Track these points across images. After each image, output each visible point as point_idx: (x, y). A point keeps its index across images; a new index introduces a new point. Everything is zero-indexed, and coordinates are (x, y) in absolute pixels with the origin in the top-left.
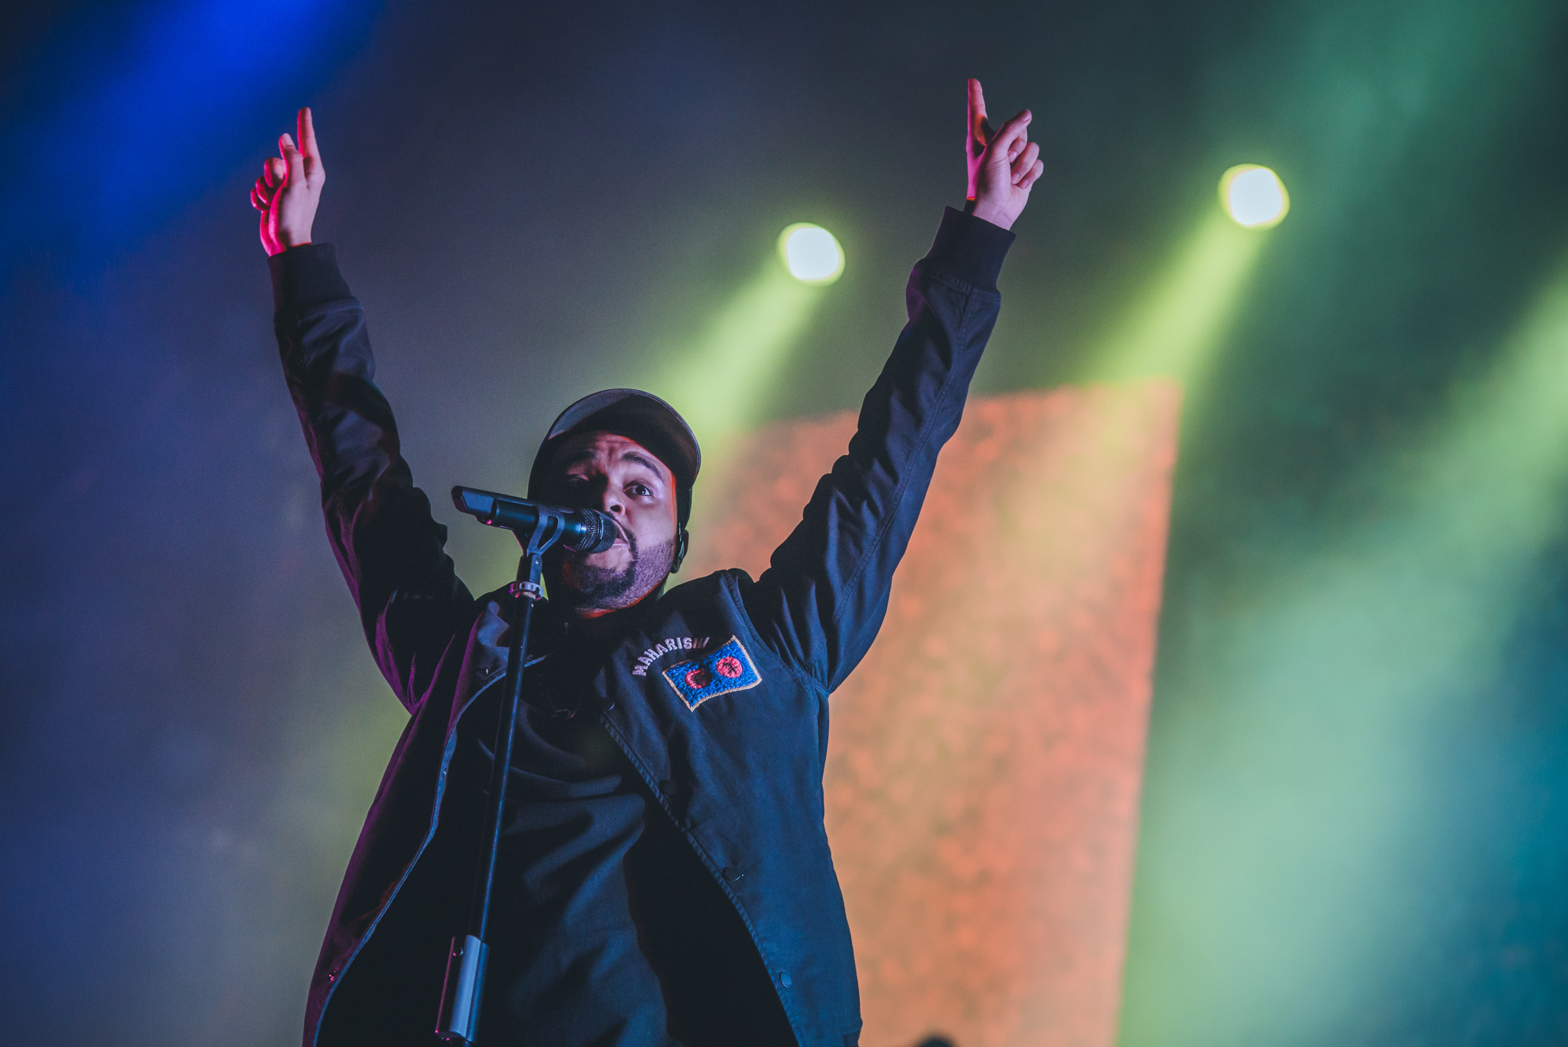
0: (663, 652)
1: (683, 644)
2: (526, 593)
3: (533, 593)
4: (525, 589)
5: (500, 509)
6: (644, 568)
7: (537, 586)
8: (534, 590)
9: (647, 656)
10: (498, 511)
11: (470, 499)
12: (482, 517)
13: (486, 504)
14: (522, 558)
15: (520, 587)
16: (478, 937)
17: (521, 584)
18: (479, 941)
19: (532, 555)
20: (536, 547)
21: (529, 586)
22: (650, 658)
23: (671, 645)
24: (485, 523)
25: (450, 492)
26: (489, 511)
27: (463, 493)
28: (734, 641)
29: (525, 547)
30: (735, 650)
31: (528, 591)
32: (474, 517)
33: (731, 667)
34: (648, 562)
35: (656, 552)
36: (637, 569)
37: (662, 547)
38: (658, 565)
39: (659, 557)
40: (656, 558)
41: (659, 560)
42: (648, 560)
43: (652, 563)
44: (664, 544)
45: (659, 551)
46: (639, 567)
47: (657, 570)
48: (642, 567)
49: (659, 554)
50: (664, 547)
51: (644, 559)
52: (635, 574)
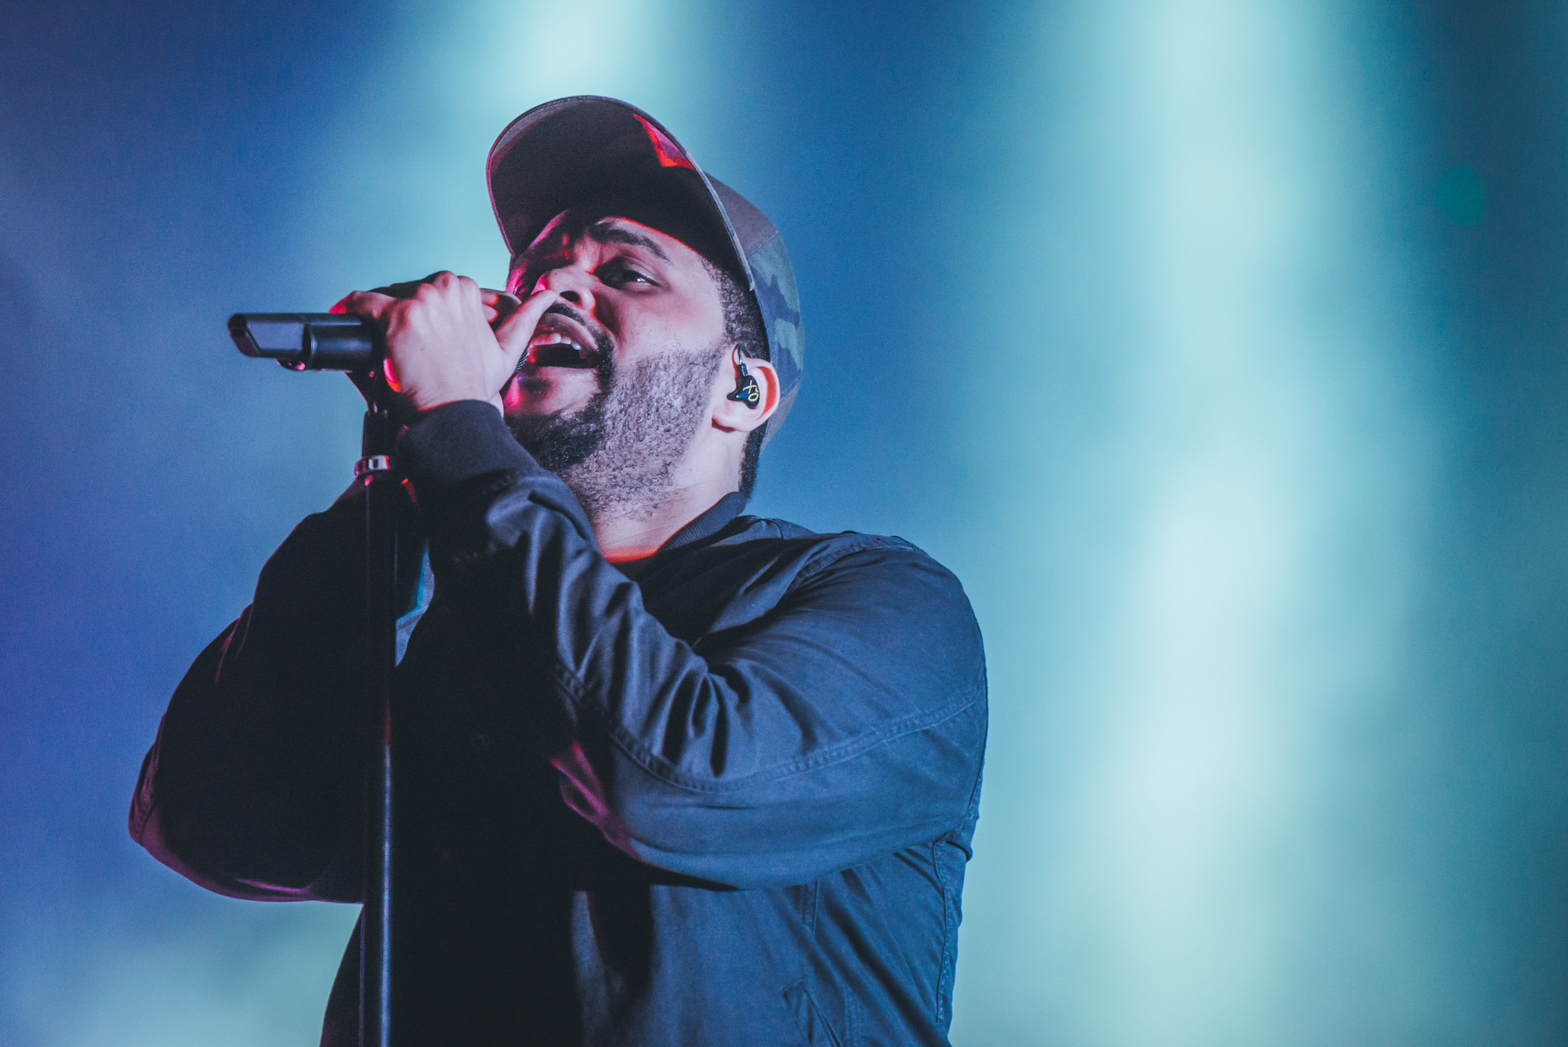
4: (380, 467)
5: (318, 342)
10: (314, 344)
11: (262, 334)
12: (289, 360)
13: (290, 337)
15: (371, 466)
21: (385, 462)
24: (293, 368)
25: (225, 326)
26: (299, 347)
27: (249, 326)
32: (275, 362)
34: (634, 389)
35: (652, 369)
36: (612, 406)
37: (664, 362)
38: (657, 396)
39: (658, 380)
40: (650, 382)
41: (658, 387)
42: (633, 386)
43: (642, 392)
44: (669, 357)
45: (655, 368)
46: (616, 402)
47: (655, 404)
48: (624, 401)
49: (657, 374)
50: (669, 361)
51: (626, 386)
52: (606, 417)
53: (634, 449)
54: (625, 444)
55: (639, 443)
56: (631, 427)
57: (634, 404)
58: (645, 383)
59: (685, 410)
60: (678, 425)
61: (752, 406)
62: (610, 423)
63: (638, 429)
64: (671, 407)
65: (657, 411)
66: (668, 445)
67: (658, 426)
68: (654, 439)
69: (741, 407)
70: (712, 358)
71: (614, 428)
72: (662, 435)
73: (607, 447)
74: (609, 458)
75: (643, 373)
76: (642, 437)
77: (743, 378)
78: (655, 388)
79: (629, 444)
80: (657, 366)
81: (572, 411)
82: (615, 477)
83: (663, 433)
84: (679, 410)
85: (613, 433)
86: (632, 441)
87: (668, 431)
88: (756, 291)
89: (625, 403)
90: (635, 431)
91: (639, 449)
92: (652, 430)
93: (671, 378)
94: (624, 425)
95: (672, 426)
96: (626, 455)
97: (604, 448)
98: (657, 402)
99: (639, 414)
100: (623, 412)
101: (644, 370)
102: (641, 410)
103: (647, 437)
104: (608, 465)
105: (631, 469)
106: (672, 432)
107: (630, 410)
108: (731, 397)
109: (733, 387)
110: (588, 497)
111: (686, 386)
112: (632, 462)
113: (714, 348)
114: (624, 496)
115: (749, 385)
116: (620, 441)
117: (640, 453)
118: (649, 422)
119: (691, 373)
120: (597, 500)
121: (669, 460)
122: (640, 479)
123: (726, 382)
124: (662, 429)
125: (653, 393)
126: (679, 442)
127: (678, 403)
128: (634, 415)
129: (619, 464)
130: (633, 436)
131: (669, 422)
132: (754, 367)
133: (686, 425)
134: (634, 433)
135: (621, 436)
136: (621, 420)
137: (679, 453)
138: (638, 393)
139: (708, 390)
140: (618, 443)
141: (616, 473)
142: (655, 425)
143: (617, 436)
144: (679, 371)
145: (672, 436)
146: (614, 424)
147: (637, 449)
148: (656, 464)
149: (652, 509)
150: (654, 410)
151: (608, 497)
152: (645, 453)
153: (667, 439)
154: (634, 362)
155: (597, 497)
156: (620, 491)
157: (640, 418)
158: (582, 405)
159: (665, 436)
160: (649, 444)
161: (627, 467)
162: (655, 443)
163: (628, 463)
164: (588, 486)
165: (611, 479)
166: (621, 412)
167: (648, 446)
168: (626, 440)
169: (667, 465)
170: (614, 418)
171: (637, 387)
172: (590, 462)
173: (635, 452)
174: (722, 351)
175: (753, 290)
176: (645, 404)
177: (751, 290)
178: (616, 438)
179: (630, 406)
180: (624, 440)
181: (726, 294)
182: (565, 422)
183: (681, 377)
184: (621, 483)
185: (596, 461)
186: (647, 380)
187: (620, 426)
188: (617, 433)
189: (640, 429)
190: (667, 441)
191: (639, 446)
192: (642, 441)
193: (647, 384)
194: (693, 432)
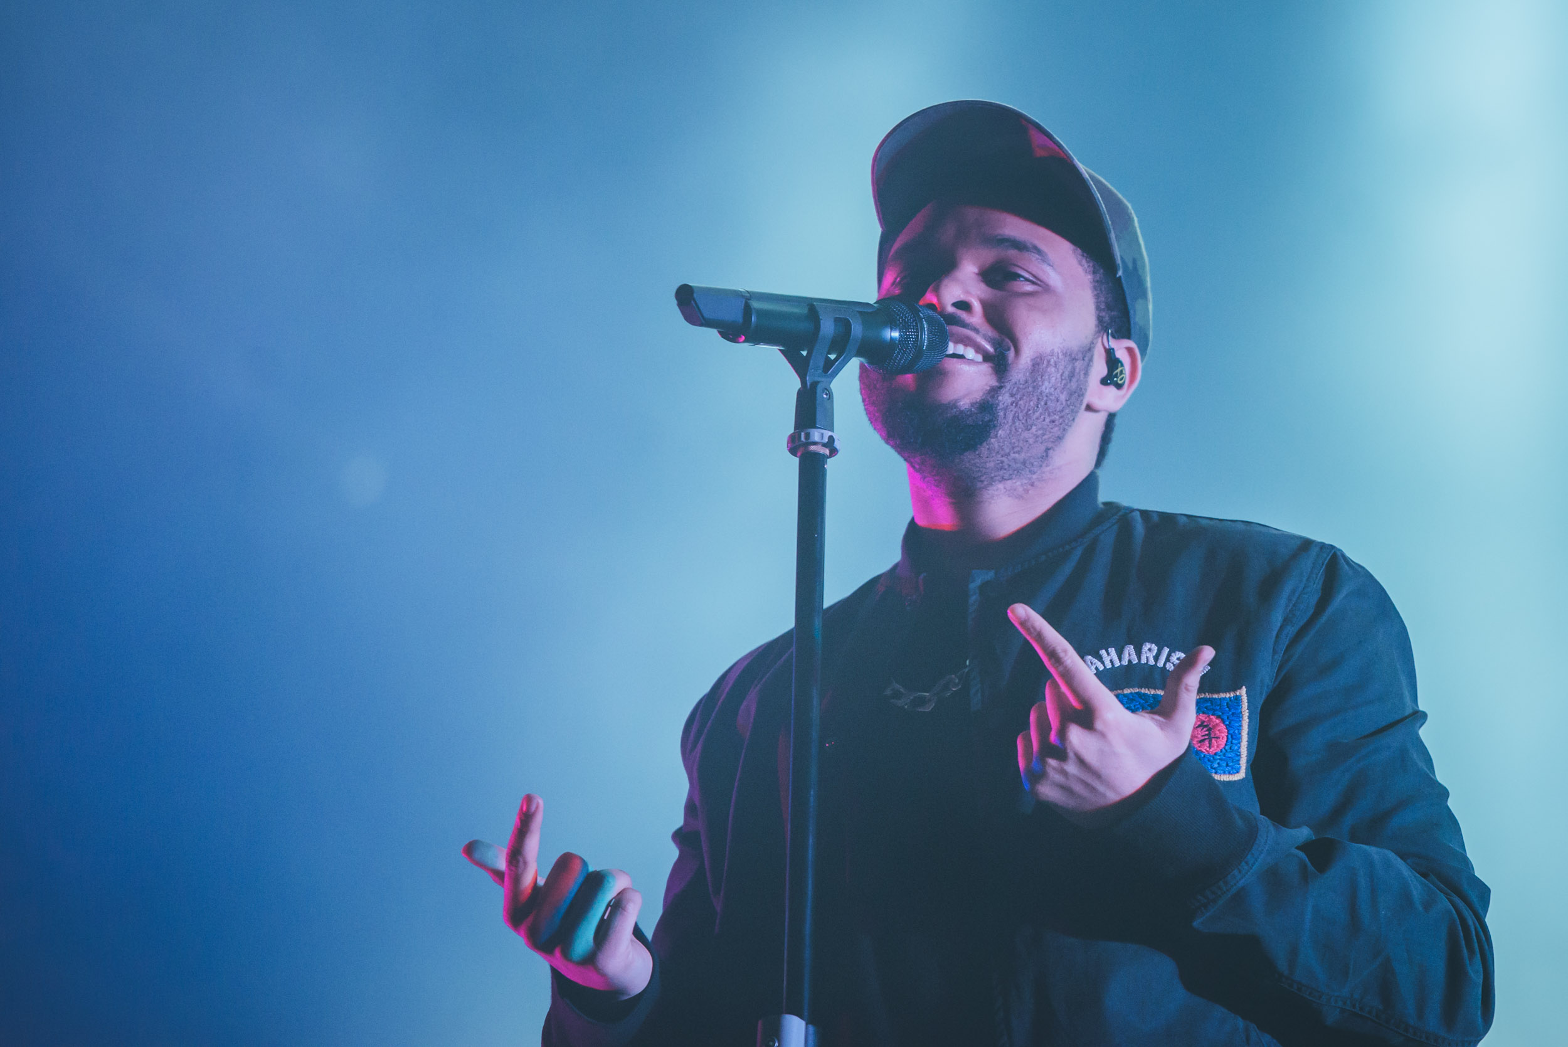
0: (1130, 661)
1: (1168, 660)
2: (813, 448)
3: (824, 445)
4: (811, 440)
6: (1018, 397)
7: (830, 433)
8: (826, 440)
9: (1100, 659)
11: (707, 305)
12: (730, 331)
13: (732, 311)
14: (799, 393)
15: (803, 439)
16: (801, 1017)
17: (803, 434)
18: (803, 1023)
19: (815, 385)
20: (820, 371)
21: (816, 435)
22: (1103, 663)
23: (1149, 652)
24: (733, 339)
26: (740, 321)
27: (695, 297)
28: (1241, 696)
29: (802, 375)
30: (1233, 711)
31: (815, 443)
33: (1209, 735)
34: (1027, 384)
35: (1045, 365)
36: (1004, 398)
37: (1055, 358)
38: (1047, 391)
39: (1049, 375)
40: (1042, 377)
41: (1049, 382)
42: (1026, 382)
43: (1034, 387)
44: (1058, 354)
45: (1047, 365)
46: (1007, 395)
47: (1045, 398)
48: (1015, 395)
49: (1049, 369)
50: (1058, 358)
51: (1019, 381)
52: (999, 408)
53: (1022, 437)
54: (1015, 432)
55: (1026, 432)
56: (1021, 418)
57: (1025, 398)
58: (1037, 379)
59: (1069, 403)
60: (1062, 417)
61: (1119, 387)
62: (1001, 414)
63: (1026, 420)
64: (1058, 401)
65: (1046, 404)
66: (1052, 434)
67: (1045, 418)
68: (1040, 429)
69: (1112, 389)
70: (1089, 350)
71: (1005, 418)
72: (1048, 426)
73: (999, 435)
74: (999, 445)
75: (1036, 369)
76: (1029, 427)
77: (1112, 362)
78: (1046, 383)
79: (1018, 433)
80: (1049, 362)
81: (968, 401)
82: (1002, 462)
83: (1049, 423)
84: (1064, 403)
85: (1004, 423)
86: (1020, 430)
87: (1053, 422)
88: (1122, 277)
89: (1016, 396)
90: (1023, 421)
91: (1027, 437)
92: (1039, 421)
93: (1059, 374)
94: (1014, 417)
95: (1057, 417)
96: (1014, 443)
97: (996, 436)
98: (1047, 396)
99: (1029, 406)
100: (1014, 404)
101: (1037, 366)
102: (1032, 403)
103: (1034, 427)
104: (998, 452)
105: (1017, 455)
106: (1057, 423)
107: (1021, 402)
108: (1104, 382)
109: (1104, 371)
110: (974, 478)
111: (1070, 380)
112: (1019, 449)
113: (1089, 340)
114: (1006, 476)
115: (1117, 368)
116: (1011, 431)
117: (1027, 441)
118: (1037, 414)
119: (1074, 368)
120: (982, 481)
121: (1050, 445)
122: (1024, 463)
123: (1100, 368)
124: (1048, 420)
125: (1043, 388)
126: (1062, 430)
127: (1063, 397)
128: (1025, 407)
129: (1007, 451)
130: (1021, 426)
131: (1055, 414)
132: (1120, 349)
133: (1069, 416)
134: (1023, 423)
135: (1011, 425)
136: (1011, 411)
137: (1060, 438)
138: (1030, 388)
139: (1087, 381)
140: (1008, 432)
141: (1004, 459)
142: (1042, 417)
143: (1007, 426)
144: (1065, 367)
145: (1056, 426)
146: (1005, 414)
147: (1024, 437)
148: (1039, 449)
149: (1029, 487)
150: (1043, 403)
151: (992, 478)
152: (1031, 441)
153: (1052, 429)
154: (1029, 360)
155: (983, 478)
156: (1004, 473)
157: (1030, 410)
158: (977, 396)
159: (1050, 427)
160: (1035, 433)
161: (1014, 453)
162: (1040, 432)
163: (1016, 450)
164: (978, 469)
165: (998, 464)
166: (1012, 405)
167: (1035, 435)
168: (1016, 429)
169: (1047, 450)
170: (1005, 409)
171: (1030, 382)
172: (983, 450)
173: (1023, 441)
174: (1095, 342)
175: (1120, 277)
176: (1035, 399)
177: (1118, 276)
178: (1006, 427)
179: (1021, 399)
180: (1013, 429)
181: (1097, 285)
182: (962, 412)
183: (1067, 373)
184: (1006, 467)
185: (988, 449)
186: (1039, 375)
187: (1010, 416)
188: (1008, 422)
189: (1028, 420)
190: (1052, 430)
191: (1026, 434)
192: (1029, 430)
193: (1039, 379)
194: (1074, 419)
